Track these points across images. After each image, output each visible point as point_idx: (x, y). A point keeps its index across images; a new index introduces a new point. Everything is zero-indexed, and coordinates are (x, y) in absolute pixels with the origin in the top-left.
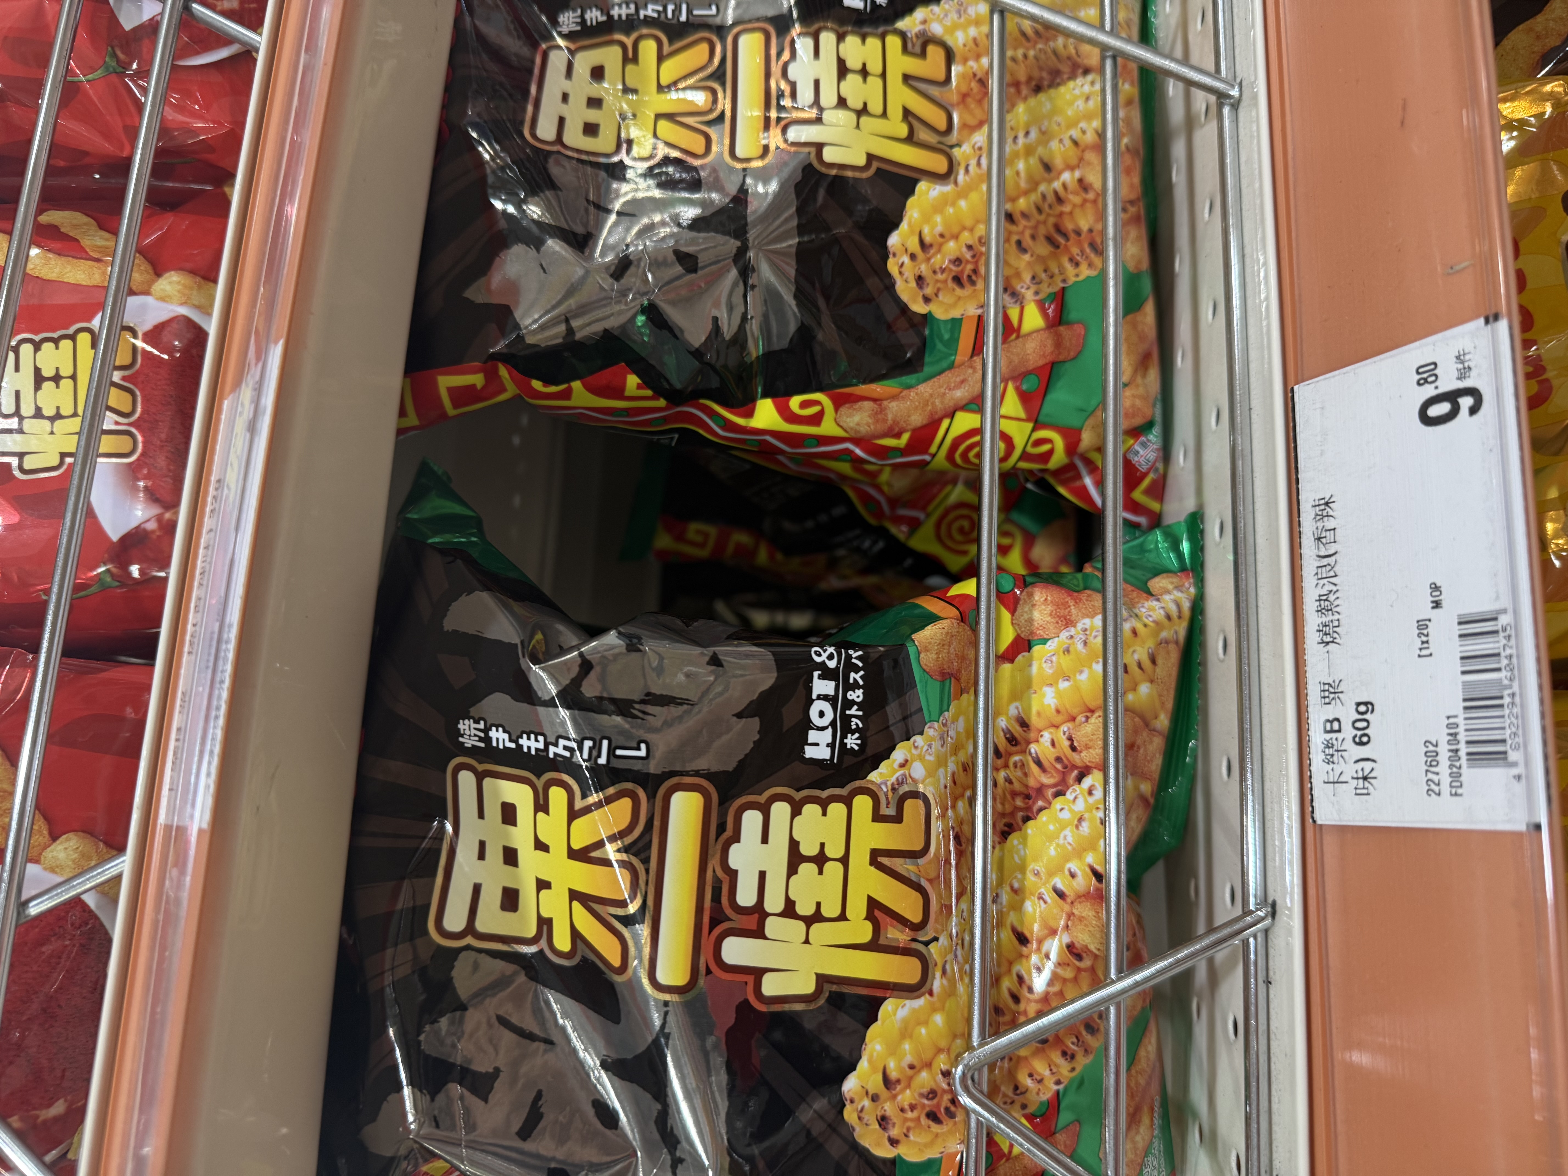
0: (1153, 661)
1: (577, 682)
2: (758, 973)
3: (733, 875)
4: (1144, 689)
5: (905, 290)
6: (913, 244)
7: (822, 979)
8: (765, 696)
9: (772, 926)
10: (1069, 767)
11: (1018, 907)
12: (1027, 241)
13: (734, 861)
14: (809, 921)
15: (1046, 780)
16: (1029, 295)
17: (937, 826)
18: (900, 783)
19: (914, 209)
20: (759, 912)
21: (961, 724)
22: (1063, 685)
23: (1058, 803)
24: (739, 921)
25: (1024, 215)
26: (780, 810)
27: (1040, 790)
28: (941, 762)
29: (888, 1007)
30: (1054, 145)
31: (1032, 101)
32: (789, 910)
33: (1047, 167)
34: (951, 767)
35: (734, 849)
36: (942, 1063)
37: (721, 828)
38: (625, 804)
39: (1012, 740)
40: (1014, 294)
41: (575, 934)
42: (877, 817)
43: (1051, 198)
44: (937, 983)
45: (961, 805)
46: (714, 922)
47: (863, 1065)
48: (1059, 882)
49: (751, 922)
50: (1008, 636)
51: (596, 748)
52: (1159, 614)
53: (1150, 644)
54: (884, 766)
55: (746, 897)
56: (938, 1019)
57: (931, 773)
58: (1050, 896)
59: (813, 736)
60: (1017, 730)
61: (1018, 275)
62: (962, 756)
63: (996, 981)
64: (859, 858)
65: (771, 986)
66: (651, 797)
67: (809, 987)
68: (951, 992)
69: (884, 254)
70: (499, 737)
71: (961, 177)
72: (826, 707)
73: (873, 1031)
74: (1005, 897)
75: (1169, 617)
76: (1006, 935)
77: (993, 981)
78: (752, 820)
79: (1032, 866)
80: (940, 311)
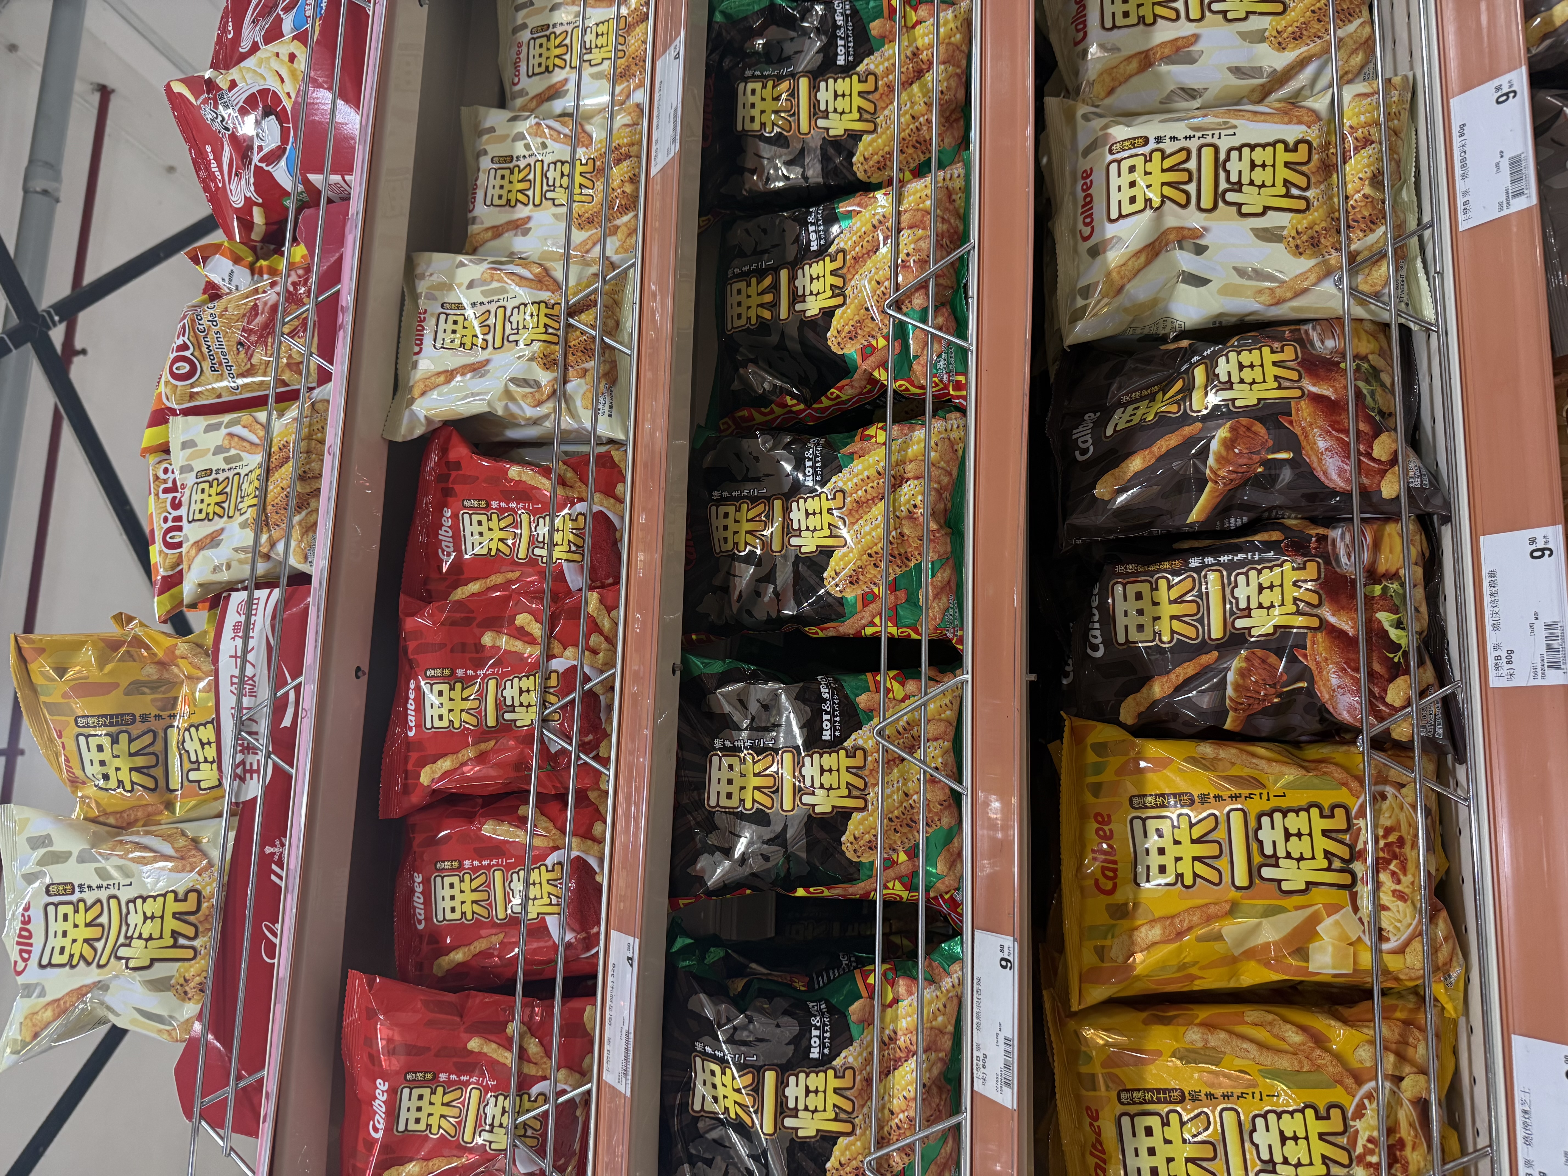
0: (945, 1006)
1: (732, 1035)
2: (797, 1129)
3: (787, 1098)
4: (940, 1019)
5: (850, 855)
6: (852, 839)
7: (818, 1131)
8: (795, 1037)
9: (800, 1114)
10: (909, 1051)
11: (890, 1102)
12: (898, 828)
13: (787, 1094)
14: (813, 1112)
15: (902, 1055)
16: (900, 849)
17: (858, 1078)
18: (844, 1064)
19: (851, 825)
20: (796, 1109)
21: (869, 1038)
22: (909, 1019)
23: (905, 1064)
24: (789, 1113)
25: (897, 817)
26: (802, 1076)
27: (900, 1058)
28: (860, 1054)
29: (840, 1140)
30: (910, 784)
31: (901, 766)
32: (806, 1109)
33: (906, 795)
34: (865, 1054)
35: (787, 1090)
36: (860, 1157)
37: (782, 1083)
38: (750, 1075)
39: (890, 1038)
40: (894, 850)
41: (737, 1114)
42: (836, 1077)
43: (908, 808)
44: (858, 1132)
45: (868, 1068)
46: (781, 1113)
47: (832, 1159)
48: (905, 1093)
49: (794, 1113)
50: (890, 997)
51: (740, 1057)
52: (949, 986)
53: (944, 1000)
54: (838, 1059)
55: (791, 1105)
56: (859, 1143)
57: (856, 1059)
58: (902, 1098)
59: (812, 1050)
60: (892, 1035)
61: (895, 842)
62: (869, 1050)
63: (882, 1128)
64: (830, 1091)
65: (801, 1133)
66: (758, 1073)
67: (814, 1134)
68: (863, 1134)
69: (841, 844)
70: (708, 1049)
71: (870, 808)
72: (817, 1040)
73: (836, 1148)
74: (886, 1098)
75: (953, 986)
76: (886, 1111)
77: (880, 1128)
78: (792, 1079)
79: (896, 1087)
80: (864, 860)
